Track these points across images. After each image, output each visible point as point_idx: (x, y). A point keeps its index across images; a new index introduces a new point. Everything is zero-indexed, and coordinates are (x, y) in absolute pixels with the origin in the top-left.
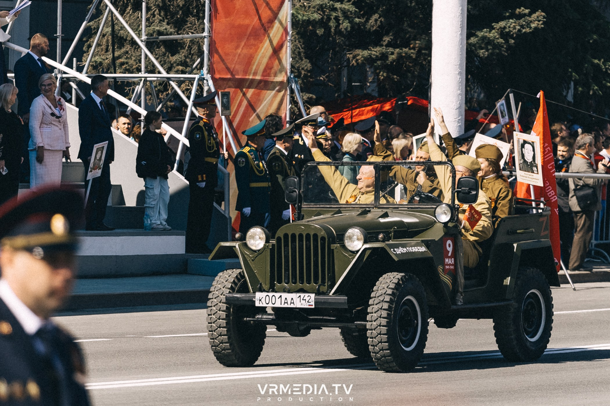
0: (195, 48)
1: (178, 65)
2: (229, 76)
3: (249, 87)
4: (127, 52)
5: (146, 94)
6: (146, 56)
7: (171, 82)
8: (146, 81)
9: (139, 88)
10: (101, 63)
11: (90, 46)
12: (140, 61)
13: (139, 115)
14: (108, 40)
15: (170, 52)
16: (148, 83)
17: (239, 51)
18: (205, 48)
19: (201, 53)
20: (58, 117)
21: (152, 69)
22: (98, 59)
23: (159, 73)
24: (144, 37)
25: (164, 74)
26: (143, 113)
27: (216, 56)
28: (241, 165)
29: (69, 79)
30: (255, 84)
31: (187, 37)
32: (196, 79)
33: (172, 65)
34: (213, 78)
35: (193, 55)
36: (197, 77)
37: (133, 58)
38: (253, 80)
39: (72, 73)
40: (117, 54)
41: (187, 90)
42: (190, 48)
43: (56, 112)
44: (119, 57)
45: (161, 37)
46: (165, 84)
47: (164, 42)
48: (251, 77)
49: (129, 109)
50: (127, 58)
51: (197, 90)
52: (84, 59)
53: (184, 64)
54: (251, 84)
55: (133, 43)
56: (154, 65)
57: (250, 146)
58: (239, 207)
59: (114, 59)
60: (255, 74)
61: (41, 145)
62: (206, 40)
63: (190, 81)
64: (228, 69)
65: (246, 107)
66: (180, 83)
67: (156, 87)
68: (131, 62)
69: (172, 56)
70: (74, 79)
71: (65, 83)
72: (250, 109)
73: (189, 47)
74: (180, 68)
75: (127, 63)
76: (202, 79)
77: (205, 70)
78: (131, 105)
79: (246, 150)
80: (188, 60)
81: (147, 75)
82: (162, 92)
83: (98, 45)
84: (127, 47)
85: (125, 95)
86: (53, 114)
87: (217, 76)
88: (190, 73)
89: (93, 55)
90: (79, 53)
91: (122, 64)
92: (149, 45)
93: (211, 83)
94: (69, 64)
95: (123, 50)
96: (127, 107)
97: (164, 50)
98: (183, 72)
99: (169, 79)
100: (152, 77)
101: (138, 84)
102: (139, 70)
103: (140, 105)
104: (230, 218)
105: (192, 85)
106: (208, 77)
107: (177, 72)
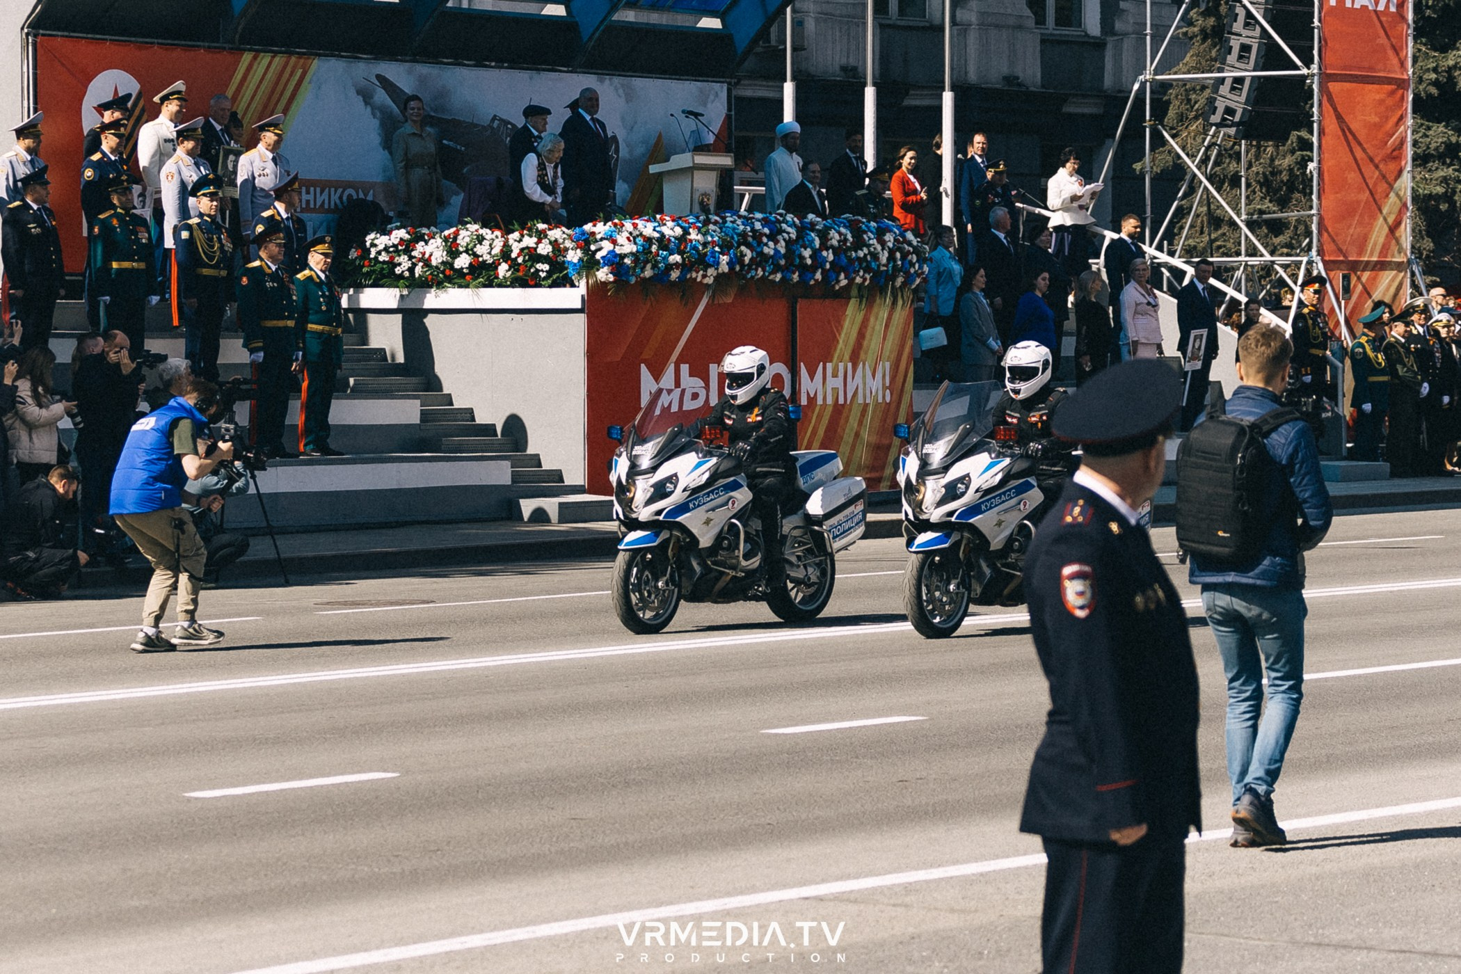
0: (1301, 228)
1: (1282, 247)
2: (1341, 258)
3: (1364, 270)
4: (1224, 234)
5: (1247, 280)
6: (1247, 237)
7: (1276, 266)
8: (1246, 265)
9: (1238, 274)
10: (1195, 247)
11: (1182, 228)
12: (1240, 244)
13: (1239, 303)
14: (1202, 221)
15: (1272, 232)
16: (1249, 269)
17: (1351, 231)
18: (1314, 228)
19: (1308, 233)
20: (1154, 306)
21: (1253, 252)
22: (1191, 242)
23: (1262, 255)
24: (1244, 217)
25: (1268, 257)
26: (1243, 299)
27: (1325, 235)
28: (1358, 357)
29: (1160, 265)
30: (1370, 267)
31: (1292, 215)
32: (1304, 263)
33: (1275, 247)
34: (1324, 262)
35: (1299, 235)
36: (1305, 259)
37: (1232, 241)
38: (1368, 262)
39: (1163, 257)
40: (1213, 236)
41: (1293, 275)
42: (1296, 228)
43: (1151, 300)
44: (1216, 240)
45: (1264, 216)
46: (1268, 269)
47: (1267, 222)
48: (1366, 259)
49: (1228, 298)
50: (1225, 241)
52: (1176, 242)
53: (1289, 246)
54: (1367, 266)
55: (1233, 224)
56: (1255, 248)
57: (1367, 336)
58: (1356, 403)
59: (1212, 241)
60: (1371, 254)
61: (1136, 339)
62: (1314, 218)
63: (1296, 265)
64: (1340, 250)
65: (1361, 293)
66: (1285, 267)
67: (1258, 272)
68: (1229, 245)
69: (1276, 237)
70: (1166, 265)
71: (1156, 268)
72: (1366, 295)
73: (1295, 226)
74: (1285, 250)
75: (1225, 246)
76: (1310, 263)
77: (1314, 252)
79: (1363, 340)
80: (1294, 242)
81: (1247, 259)
82: (1265, 278)
83: (1192, 226)
84: (1225, 229)
85: (1224, 281)
86: (1149, 304)
87: (1327, 258)
88: (1298, 255)
89: (1187, 238)
90: (1170, 236)
91: (1219, 247)
92: (1250, 224)
93: (1321, 266)
94: (1160, 248)
95: (1220, 232)
96: (1225, 294)
97: (1266, 231)
98: (1288, 255)
99: (1273, 262)
100: (1254, 261)
101: (1238, 269)
102: (1238, 254)
103: (1240, 291)
104: (1345, 416)
105: (1299, 269)
106: (1317, 259)
107: (1282, 255)
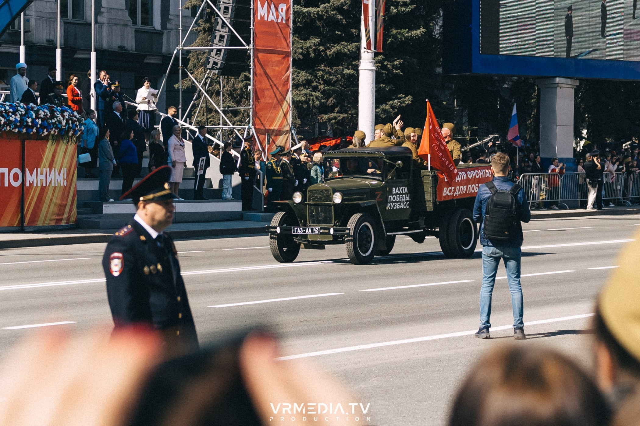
0: (246, 114)
1: (238, 122)
2: (263, 128)
4: (213, 116)
5: (223, 136)
6: (223, 117)
7: (235, 130)
8: (222, 129)
9: (219, 133)
10: (201, 121)
11: (195, 113)
12: (220, 120)
14: (204, 110)
15: (234, 116)
16: (223, 130)
17: (266, 115)
18: (251, 114)
19: (249, 116)
20: (183, 146)
21: (225, 124)
22: (199, 119)
23: (229, 125)
24: (221, 108)
25: (231, 126)
27: (256, 117)
28: (269, 168)
29: (185, 128)
30: (275, 132)
31: (242, 108)
32: (247, 129)
33: (235, 122)
34: (255, 128)
35: (245, 117)
36: (247, 127)
37: (216, 119)
38: (274, 130)
39: (187, 125)
40: (208, 117)
41: (242, 134)
42: (243, 114)
43: (181, 144)
44: (210, 118)
45: (230, 108)
46: (231, 131)
47: (231, 111)
48: (273, 128)
49: (214, 143)
50: (213, 119)
51: (247, 134)
52: (192, 119)
53: (241, 121)
55: (217, 112)
56: (226, 122)
57: (274, 159)
59: (207, 119)
60: (275, 127)
61: (175, 160)
62: (251, 110)
63: (244, 129)
64: (262, 124)
66: (239, 130)
67: (227, 132)
68: (215, 120)
69: (235, 117)
70: (188, 128)
71: (184, 130)
74: (239, 123)
75: (213, 121)
76: (249, 129)
77: (251, 124)
78: (215, 140)
79: (272, 161)
81: (223, 126)
82: (231, 135)
83: (199, 112)
84: (213, 114)
85: (213, 136)
86: (181, 145)
87: (257, 127)
88: (244, 125)
89: (197, 117)
90: (190, 116)
91: (211, 121)
92: (224, 112)
93: (254, 130)
94: (185, 121)
95: (211, 115)
96: (213, 141)
97: (231, 115)
98: (240, 125)
99: (234, 128)
100: (225, 127)
101: (219, 131)
102: (219, 124)
103: (219, 140)
105: (245, 131)
106: (252, 127)
107: (237, 125)
